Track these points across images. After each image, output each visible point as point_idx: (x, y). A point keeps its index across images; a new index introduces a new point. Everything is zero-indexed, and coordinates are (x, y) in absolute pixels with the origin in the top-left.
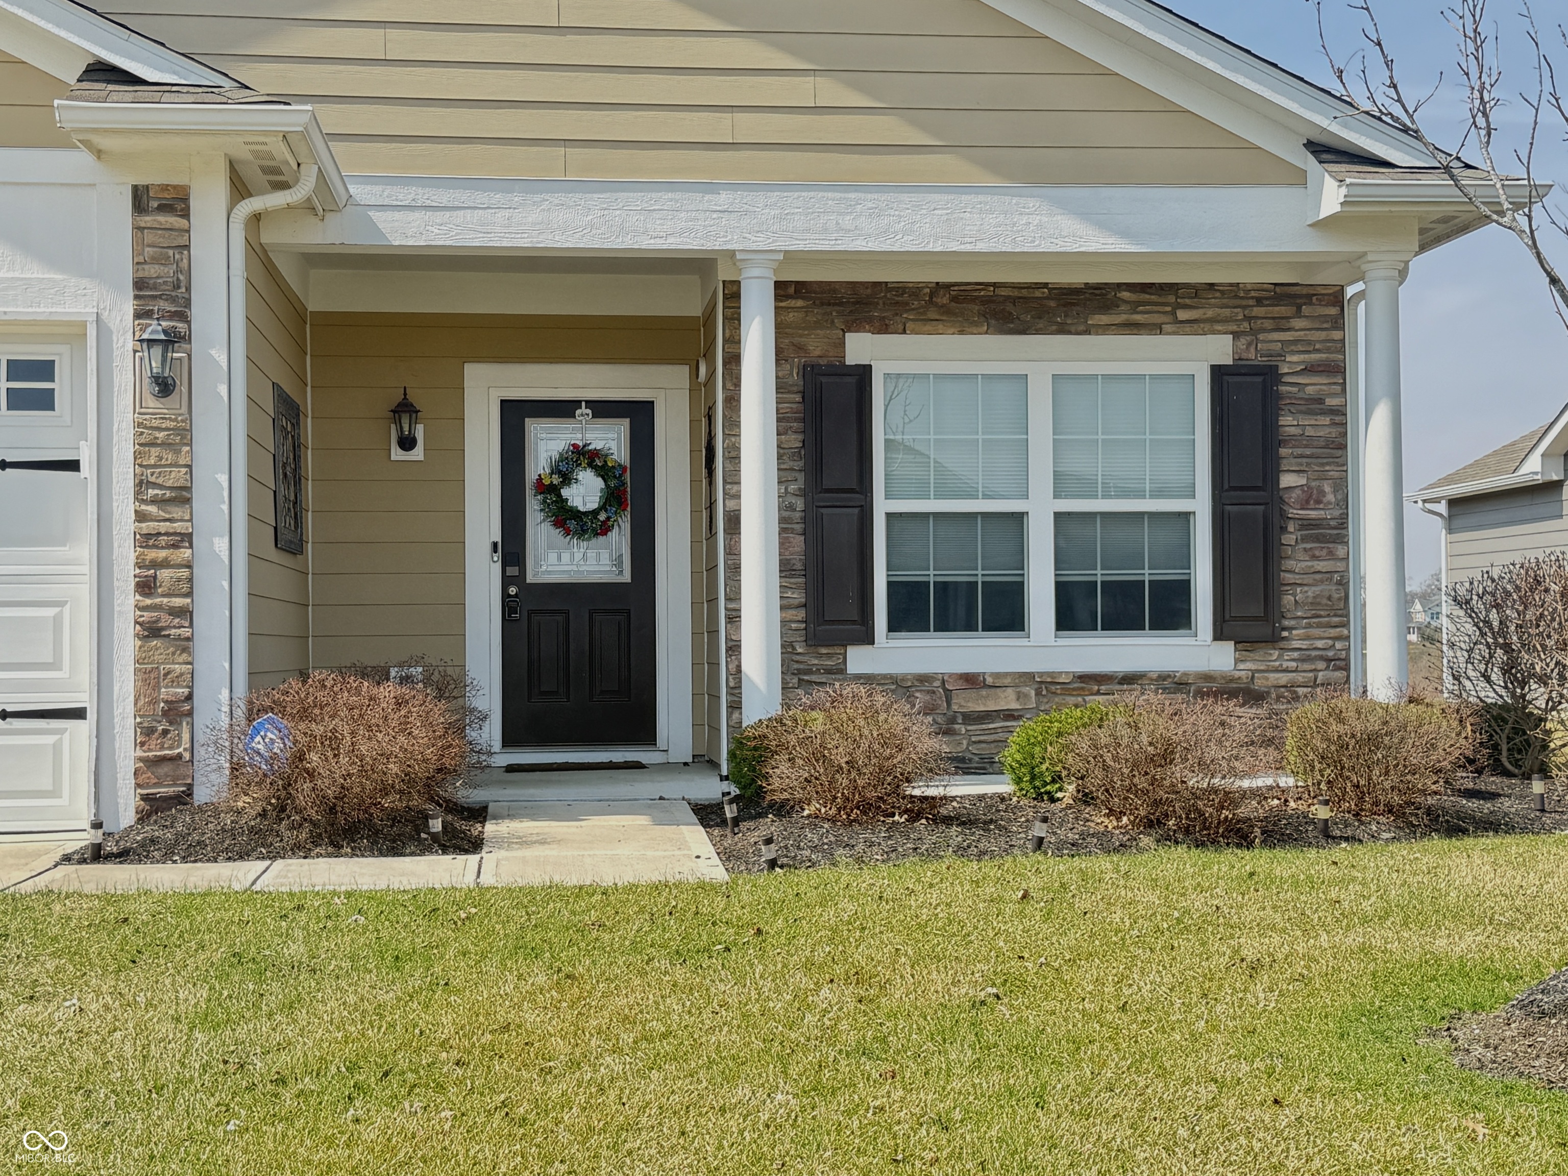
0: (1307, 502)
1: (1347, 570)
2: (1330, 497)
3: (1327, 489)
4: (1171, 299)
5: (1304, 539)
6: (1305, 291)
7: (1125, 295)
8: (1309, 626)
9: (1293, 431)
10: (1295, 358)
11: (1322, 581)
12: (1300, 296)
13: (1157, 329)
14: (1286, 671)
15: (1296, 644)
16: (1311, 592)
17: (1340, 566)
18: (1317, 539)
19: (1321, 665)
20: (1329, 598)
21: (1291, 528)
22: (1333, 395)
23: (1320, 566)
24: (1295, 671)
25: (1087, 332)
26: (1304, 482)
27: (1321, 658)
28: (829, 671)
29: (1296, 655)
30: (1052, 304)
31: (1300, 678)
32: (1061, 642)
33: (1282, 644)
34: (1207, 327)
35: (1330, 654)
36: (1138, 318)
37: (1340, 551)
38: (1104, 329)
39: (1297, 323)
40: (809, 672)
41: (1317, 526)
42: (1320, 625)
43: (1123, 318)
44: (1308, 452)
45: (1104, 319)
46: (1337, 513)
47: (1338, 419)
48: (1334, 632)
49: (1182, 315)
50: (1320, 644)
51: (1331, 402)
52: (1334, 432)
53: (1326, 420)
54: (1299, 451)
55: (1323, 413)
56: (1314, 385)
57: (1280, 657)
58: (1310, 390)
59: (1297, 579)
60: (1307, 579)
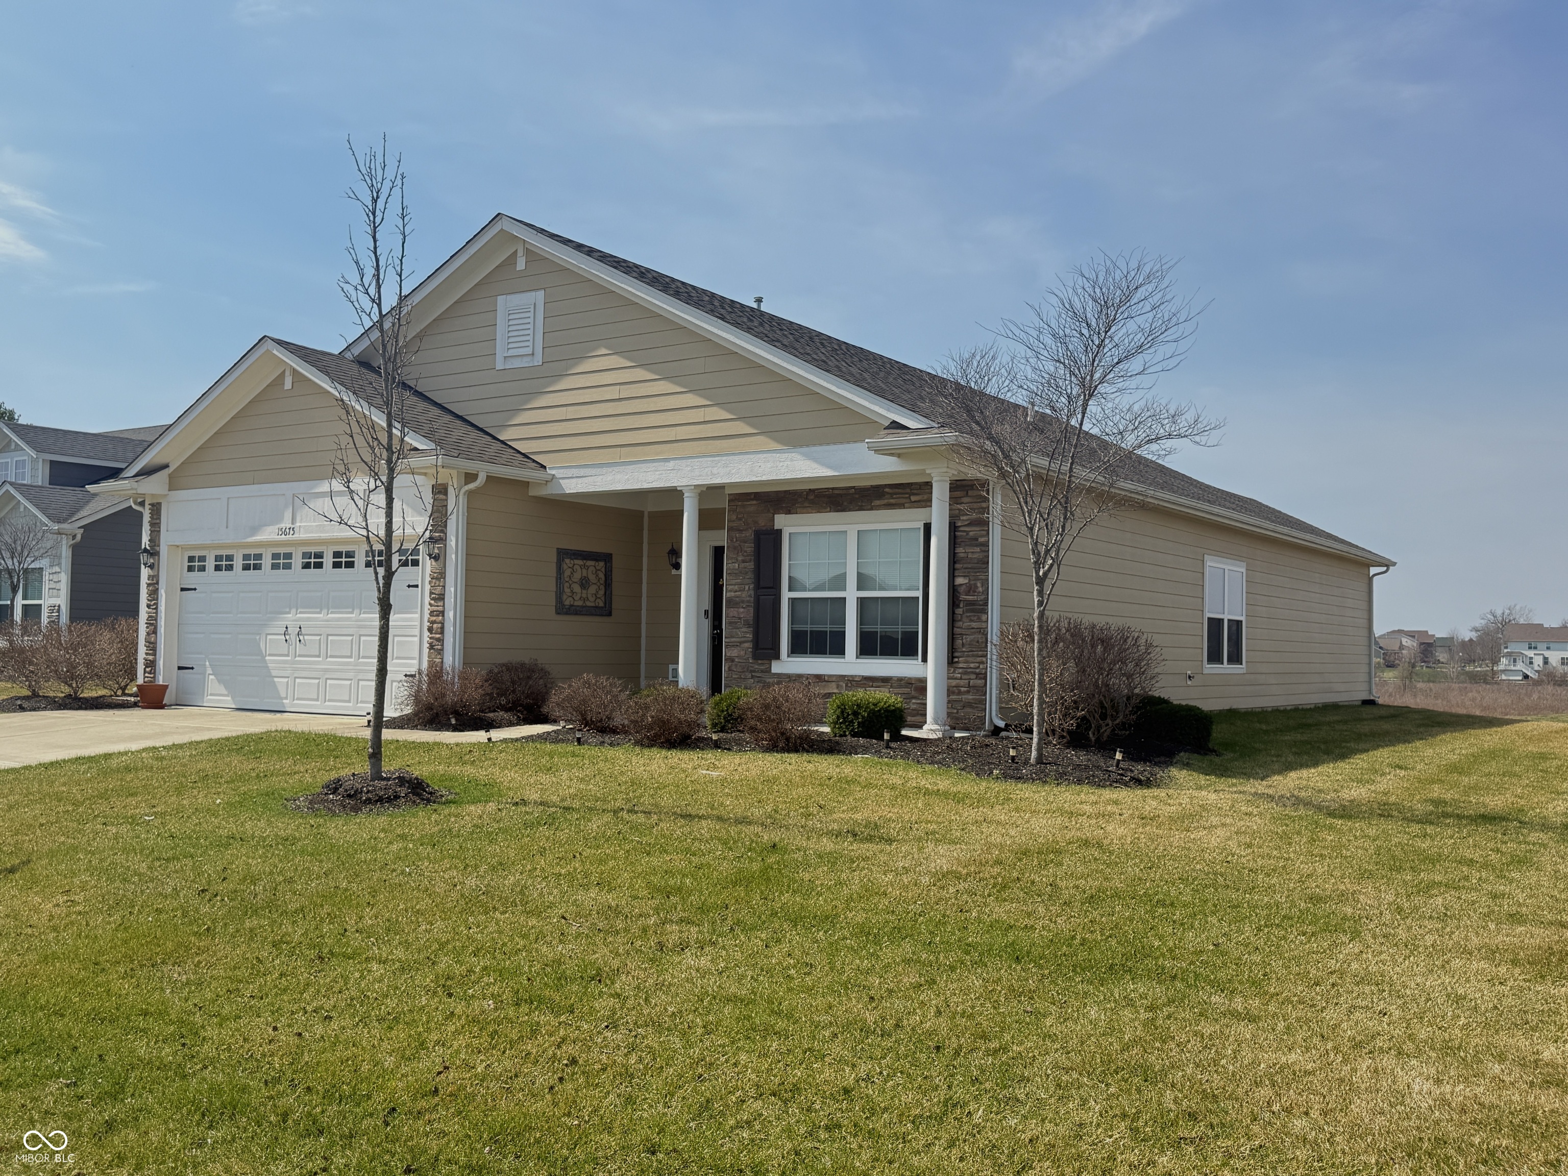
0: (969, 592)
1: (987, 628)
2: (980, 589)
3: (979, 585)
4: (908, 491)
5: (968, 611)
6: (970, 483)
7: (887, 490)
8: (968, 656)
9: (962, 555)
10: (965, 518)
11: (975, 633)
12: (968, 486)
13: (901, 506)
14: (956, 679)
15: (961, 665)
16: (969, 638)
17: (984, 625)
18: (973, 611)
19: (973, 676)
20: (978, 642)
21: (961, 606)
22: (982, 536)
23: (974, 625)
24: (961, 679)
25: (871, 509)
26: (967, 581)
27: (972, 673)
28: (762, 671)
29: (960, 670)
30: (857, 496)
31: (962, 682)
32: (859, 661)
33: (956, 665)
34: (923, 504)
35: (978, 671)
36: (892, 501)
37: (984, 617)
38: (878, 508)
39: (965, 500)
40: (754, 671)
41: (974, 605)
42: (973, 656)
43: (886, 501)
44: (970, 566)
45: (877, 502)
46: (982, 597)
47: (983, 548)
48: (979, 659)
49: (913, 498)
50: (972, 665)
51: (981, 540)
52: (981, 555)
53: (978, 549)
54: (965, 566)
55: (977, 546)
56: (973, 531)
57: (954, 672)
58: (971, 533)
59: (963, 631)
60: (968, 632)
